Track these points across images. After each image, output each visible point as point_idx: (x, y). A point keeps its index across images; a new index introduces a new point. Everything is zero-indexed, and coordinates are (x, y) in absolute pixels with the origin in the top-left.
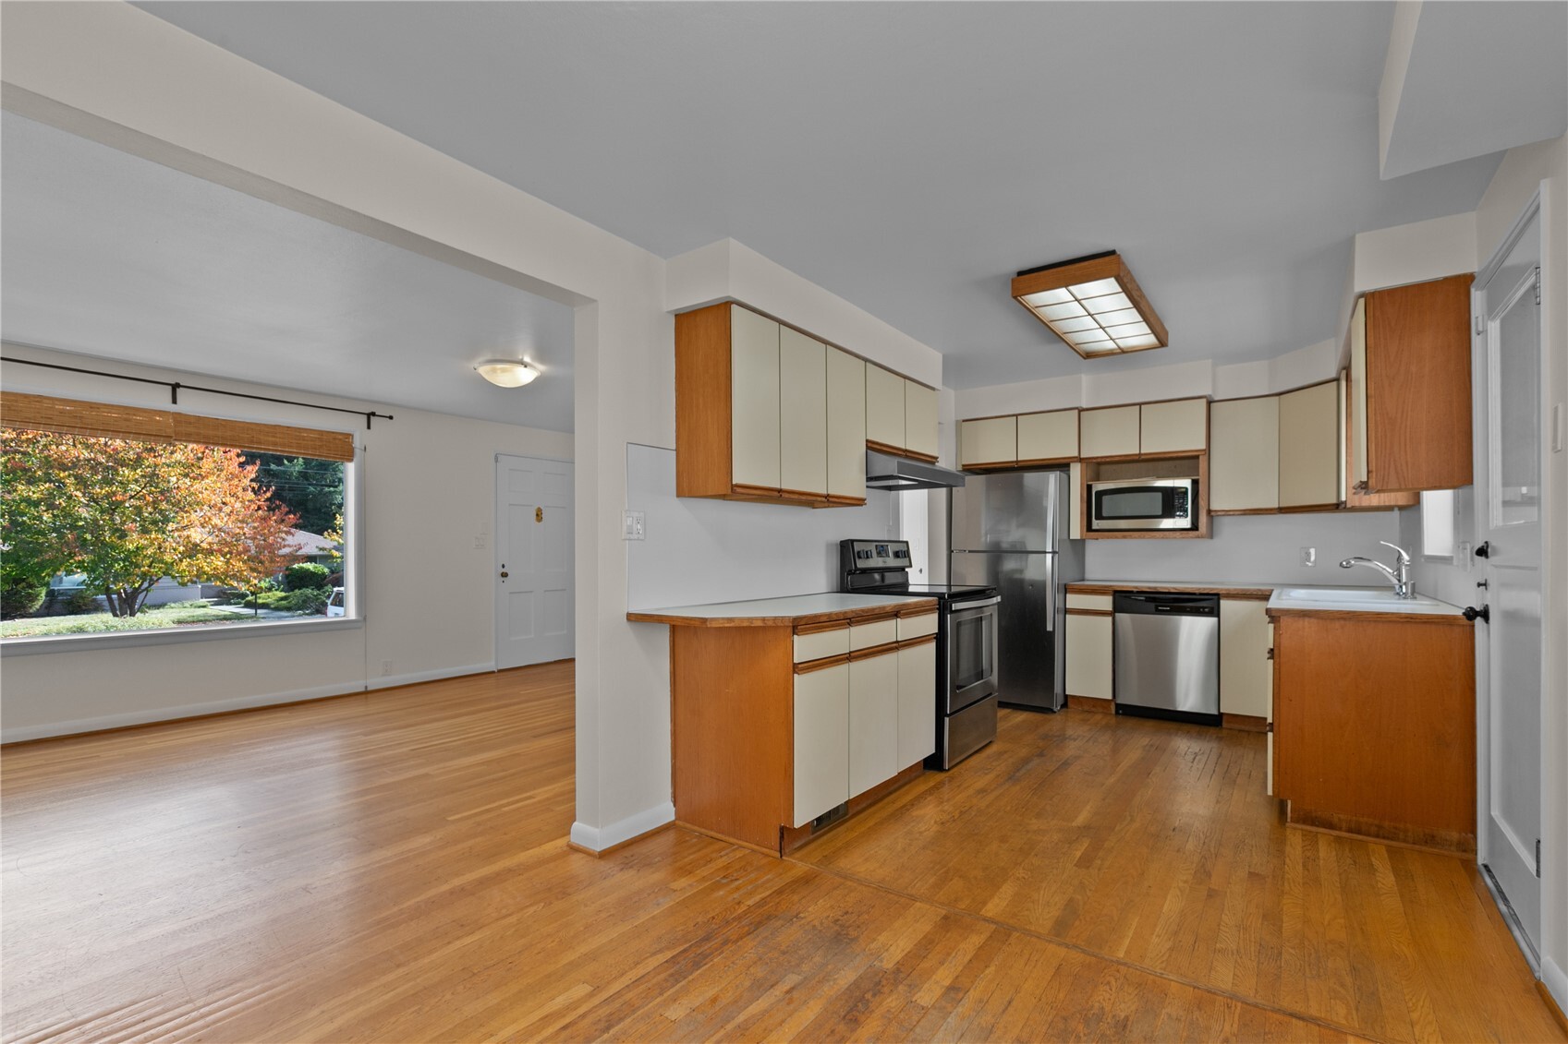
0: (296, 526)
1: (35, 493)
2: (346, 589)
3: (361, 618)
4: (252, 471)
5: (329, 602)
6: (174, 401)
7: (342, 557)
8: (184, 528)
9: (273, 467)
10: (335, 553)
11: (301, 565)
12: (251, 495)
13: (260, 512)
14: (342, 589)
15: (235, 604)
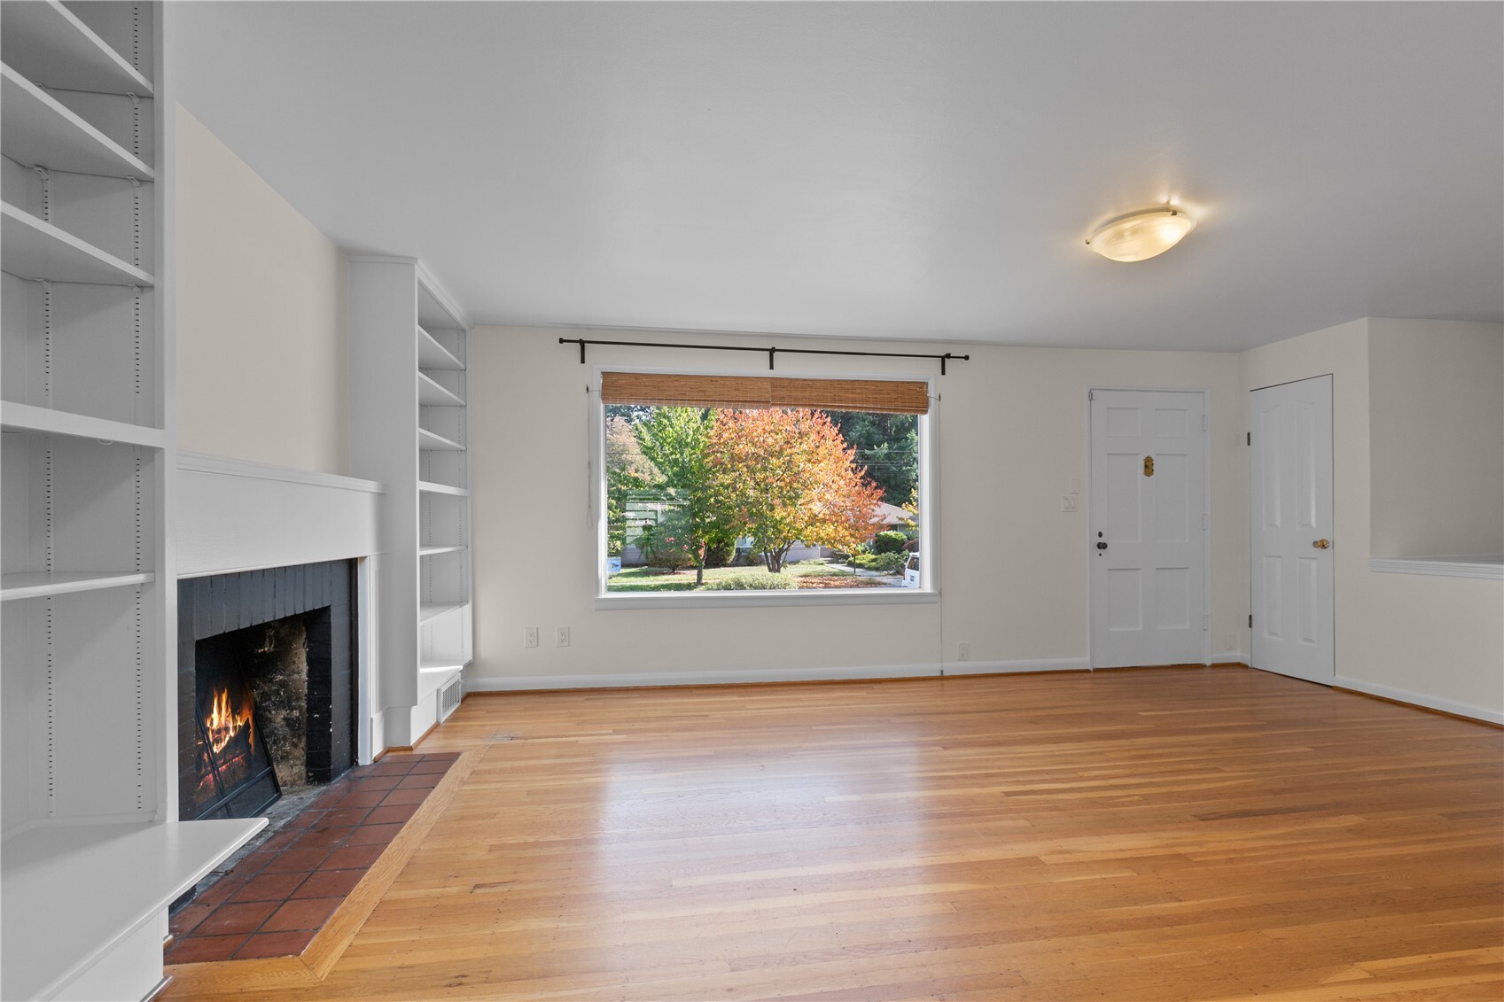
0: (882, 499)
1: (727, 479)
2: (921, 554)
3: (937, 593)
4: (852, 453)
5: (907, 564)
6: (772, 368)
7: (917, 526)
8: (808, 502)
9: (866, 452)
10: (910, 522)
11: (886, 532)
12: (850, 474)
13: (857, 488)
14: (917, 554)
15: (842, 563)
